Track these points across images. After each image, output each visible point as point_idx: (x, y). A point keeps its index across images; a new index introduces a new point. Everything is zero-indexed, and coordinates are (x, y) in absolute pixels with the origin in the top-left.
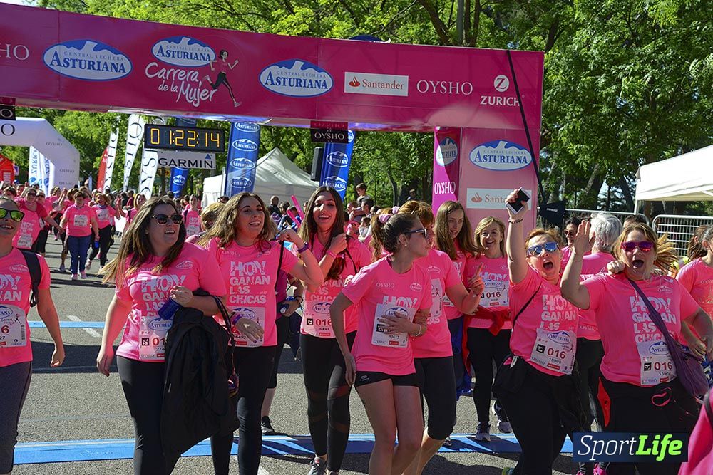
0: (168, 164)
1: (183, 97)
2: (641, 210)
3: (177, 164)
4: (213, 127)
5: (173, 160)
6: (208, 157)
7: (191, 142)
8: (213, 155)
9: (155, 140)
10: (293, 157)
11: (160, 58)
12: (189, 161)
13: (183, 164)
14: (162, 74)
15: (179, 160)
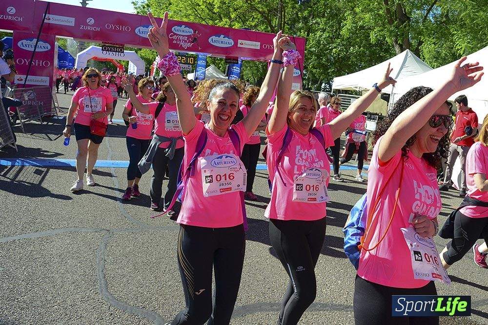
1: (181, 45)
2: (334, 92)
4: (192, 56)
6: (189, 66)
7: (183, 61)
8: (191, 66)
10: (219, 69)
11: (174, 32)
14: (175, 37)
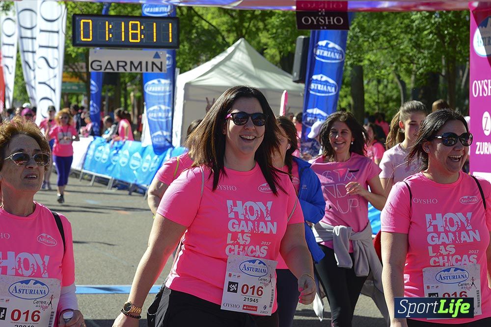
0: (103, 68)
3: (115, 67)
5: (109, 62)
6: (157, 56)
7: (134, 37)
8: (164, 54)
9: (86, 35)
12: (132, 63)
13: (123, 67)
15: (118, 62)
